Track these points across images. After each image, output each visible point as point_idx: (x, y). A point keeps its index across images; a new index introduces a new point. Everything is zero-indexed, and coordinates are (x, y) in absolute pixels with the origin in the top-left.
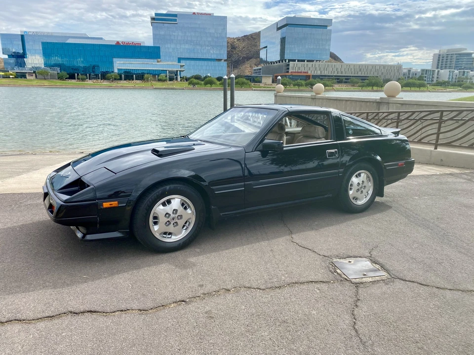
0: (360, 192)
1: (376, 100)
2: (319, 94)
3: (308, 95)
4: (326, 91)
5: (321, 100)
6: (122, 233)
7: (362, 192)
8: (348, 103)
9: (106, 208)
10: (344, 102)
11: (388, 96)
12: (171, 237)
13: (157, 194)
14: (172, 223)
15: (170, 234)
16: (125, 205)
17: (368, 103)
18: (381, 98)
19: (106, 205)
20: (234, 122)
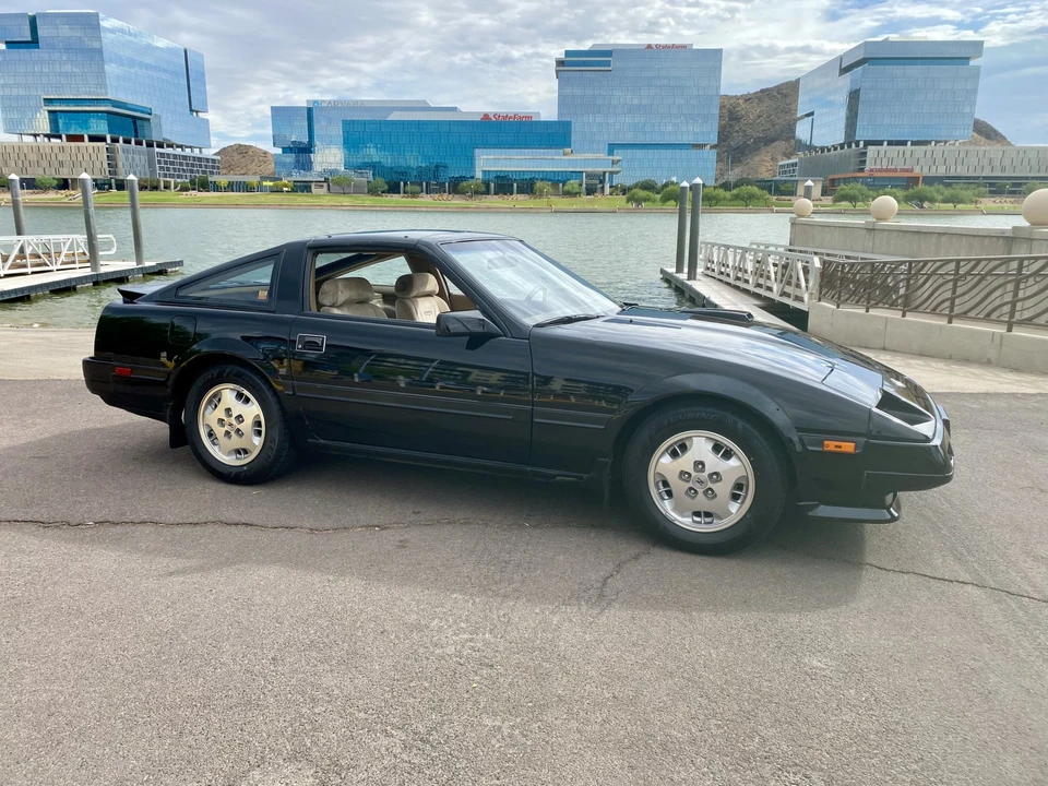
1: (1003, 231)
2: (885, 219)
3: (860, 221)
4: (900, 214)
5: (886, 234)
8: (944, 238)
10: (934, 238)
11: (1033, 224)
17: (987, 240)
18: (1015, 229)
20: (695, 279)
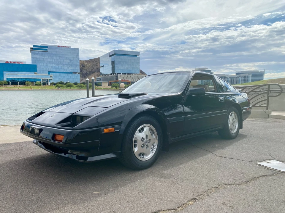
0: (233, 125)
6: (114, 154)
7: (234, 125)
9: (106, 133)
12: (143, 157)
13: (138, 122)
14: (145, 145)
15: (143, 154)
16: (119, 130)
19: (106, 130)
